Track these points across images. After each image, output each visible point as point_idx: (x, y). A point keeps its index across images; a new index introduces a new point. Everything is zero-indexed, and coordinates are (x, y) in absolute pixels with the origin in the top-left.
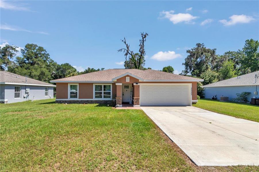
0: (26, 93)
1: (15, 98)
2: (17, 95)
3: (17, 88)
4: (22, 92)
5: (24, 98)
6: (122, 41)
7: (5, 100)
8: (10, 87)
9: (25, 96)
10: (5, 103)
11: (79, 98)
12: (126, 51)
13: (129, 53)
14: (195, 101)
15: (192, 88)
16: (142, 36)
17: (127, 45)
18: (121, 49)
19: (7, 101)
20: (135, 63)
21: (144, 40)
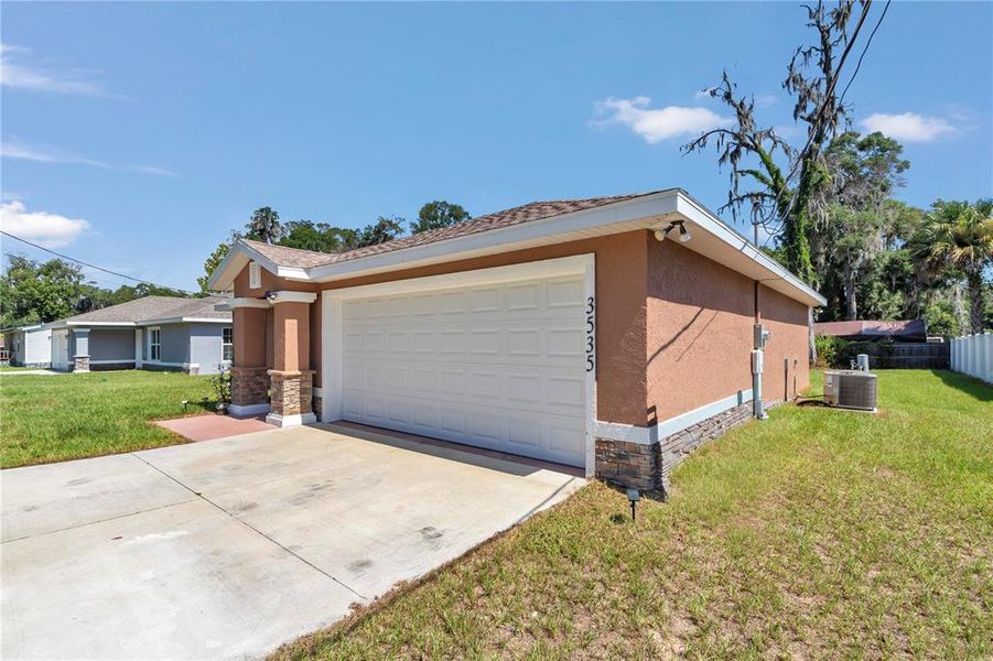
1: (223, 362)
6: (713, 93)
7: (192, 365)
8: (204, 329)
10: (191, 373)
12: (728, 138)
13: (747, 146)
14: (622, 438)
15: (597, 303)
16: (818, 22)
17: (742, 103)
18: (704, 137)
19: (197, 369)
20: (775, 188)
21: (830, 41)
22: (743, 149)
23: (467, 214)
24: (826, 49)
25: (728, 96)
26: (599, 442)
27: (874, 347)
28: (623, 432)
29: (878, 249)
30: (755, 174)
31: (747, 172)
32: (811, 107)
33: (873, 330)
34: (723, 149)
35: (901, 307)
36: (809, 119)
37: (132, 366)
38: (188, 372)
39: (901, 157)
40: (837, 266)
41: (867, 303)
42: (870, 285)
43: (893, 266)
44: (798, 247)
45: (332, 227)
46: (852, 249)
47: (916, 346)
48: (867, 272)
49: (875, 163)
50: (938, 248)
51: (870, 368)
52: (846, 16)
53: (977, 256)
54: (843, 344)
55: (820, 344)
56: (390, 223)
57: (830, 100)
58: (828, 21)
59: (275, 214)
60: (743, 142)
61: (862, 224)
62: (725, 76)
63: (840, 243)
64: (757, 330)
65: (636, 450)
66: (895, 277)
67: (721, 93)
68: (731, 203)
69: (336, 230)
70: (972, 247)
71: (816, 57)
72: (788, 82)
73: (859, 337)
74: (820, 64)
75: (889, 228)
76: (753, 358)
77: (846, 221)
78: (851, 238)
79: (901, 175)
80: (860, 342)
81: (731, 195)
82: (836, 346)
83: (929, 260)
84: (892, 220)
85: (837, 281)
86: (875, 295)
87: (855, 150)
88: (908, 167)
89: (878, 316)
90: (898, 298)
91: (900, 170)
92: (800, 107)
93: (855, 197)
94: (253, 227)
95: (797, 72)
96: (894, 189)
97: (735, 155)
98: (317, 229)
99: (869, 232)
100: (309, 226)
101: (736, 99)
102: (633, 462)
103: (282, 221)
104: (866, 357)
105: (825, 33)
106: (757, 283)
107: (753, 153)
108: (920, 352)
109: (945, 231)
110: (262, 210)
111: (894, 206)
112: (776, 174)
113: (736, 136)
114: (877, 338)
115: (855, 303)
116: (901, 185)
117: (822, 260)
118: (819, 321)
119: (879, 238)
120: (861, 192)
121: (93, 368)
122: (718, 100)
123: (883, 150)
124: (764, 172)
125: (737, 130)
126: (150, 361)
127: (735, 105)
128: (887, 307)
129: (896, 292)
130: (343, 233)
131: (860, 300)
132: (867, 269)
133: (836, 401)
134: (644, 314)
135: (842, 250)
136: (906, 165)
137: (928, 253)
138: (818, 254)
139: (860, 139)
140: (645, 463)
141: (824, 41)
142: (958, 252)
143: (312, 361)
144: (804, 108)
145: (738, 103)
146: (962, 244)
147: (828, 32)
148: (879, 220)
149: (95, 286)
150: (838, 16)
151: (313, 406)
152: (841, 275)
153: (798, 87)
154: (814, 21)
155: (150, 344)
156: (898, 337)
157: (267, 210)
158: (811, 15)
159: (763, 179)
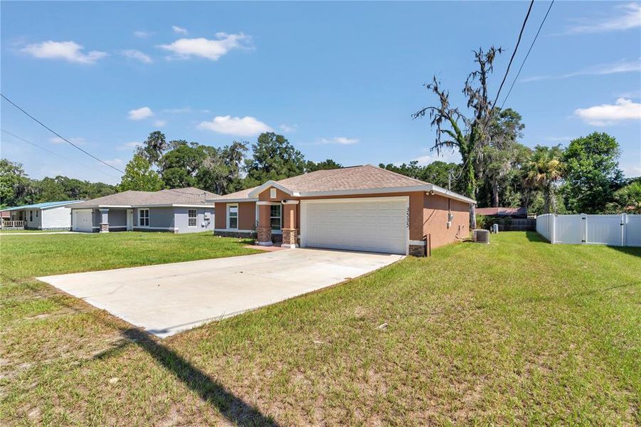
0: (205, 219)
1: (189, 227)
2: (192, 223)
3: (192, 212)
4: (200, 217)
5: (203, 226)
6: (428, 87)
7: (176, 229)
8: (181, 210)
9: (204, 224)
10: (175, 233)
11: (239, 229)
12: (436, 112)
13: (445, 116)
14: (417, 244)
15: (410, 209)
16: (479, 59)
17: (443, 93)
18: (424, 110)
19: (177, 231)
20: (458, 140)
21: (485, 69)
22: (443, 118)
23: (287, 140)
24: (483, 73)
25: (436, 89)
26: (410, 246)
27: (502, 221)
28: (417, 243)
29: (507, 169)
30: (449, 132)
31: (445, 131)
32: (475, 101)
33: (504, 212)
34: (433, 117)
35: (521, 200)
36: (475, 107)
37: (125, 230)
38: (173, 232)
39: (521, 122)
40: (489, 179)
41: (504, 197)
42: (506, 188)
43: (515, 179)
44: (469, 171)
45: (200, 144)
46: (496, 170)
47: (521, 220)
48: (504, 181)
49: (508, 124)
50: (531, 174)
51: (499, 231)
52: (492, 58)
53: (547, 178)
54: (489, 220)
55: (478, 219)
56: (240, 145)
57: (485, 98)
58: (484, 59)
59: (163, 135)
60: (443, 115)
61: (501, 157)
62: (435, 79)
63: (490, 166)
64: (449, 215)
65: (420, 247)
66: (517, 185)
67: (432, 87)
68: (437, 146)
69: (203, 147)
70: (545, 174)
71: (479, 76)
72: (465, 89)
73: (497, 216)
74: (480, 80)
75: (514, 159)
76: (448, 224)
77: (493, 155)
78: (495, 164)
79: (521, 131)
80: (497, 217)
81: (437, 141)
82: (485, 220)
83: (527, 179)
84: (516, 155)
85: (490, 185)
86: (508, 193)
87: (499, 117)
88: (524, 127)
89: (509, 204)
90: (518, 195)
91: (520, 129)
92: (470, 102)
93: (498, 142)
94: (149, 143)
95: (469, 85)
96: (517, 139)
97: (439, 121)
98: (191, 146)
99: (504, 162)
100: (184, 143)
101: (440, 91)
102: (420, 250)
103: (167, 140)
104: (497, 225)
105: (483, 65)
106: (449, 199)
107: (448, 120)
108: (523, 223)
109: (534, 166)
110: (155, 133)
111: (518, 147)
112: (459, 133)
113: (440, 111)
114: (504, 216)
115: (497, 198)
116: (520, 137)
117: (481, 175)
118: (478, 207)
119: (509, 164)
120: (501, 140)
121: (111, 230)
122: (431, 90)
123: (512, 118)
124: (453, 132)
125: (440, 108)
126: (139, 226)
127: (439, 94)
128: (514, 199)
129: (517, 192)
130: (208, 148)
131: (501, 195)
132: (504, 179)
133: (475, 240)
134: (423, 213)
135: (491, 170)
136: (523, 126)
137: (527, 176)
138: (479, 172)
139: (501, 112)
140: (423, 250)
141: (482, 69)
142: (539, 176)
143: (297, 226)
144: (472, 102)
145: (441, 93)
146: (541, 172)
147: (484, 64)
148: (509, 155)
149: (27, 177)
150: (489, 57)
151: (298, 242)
152: (491, 182)
153: (469, 93)
154: (477, 59)
155: (139, 218)
156: (514, 216)
157: (159, 133)
158: (476, 56)
159: (452, 135)
